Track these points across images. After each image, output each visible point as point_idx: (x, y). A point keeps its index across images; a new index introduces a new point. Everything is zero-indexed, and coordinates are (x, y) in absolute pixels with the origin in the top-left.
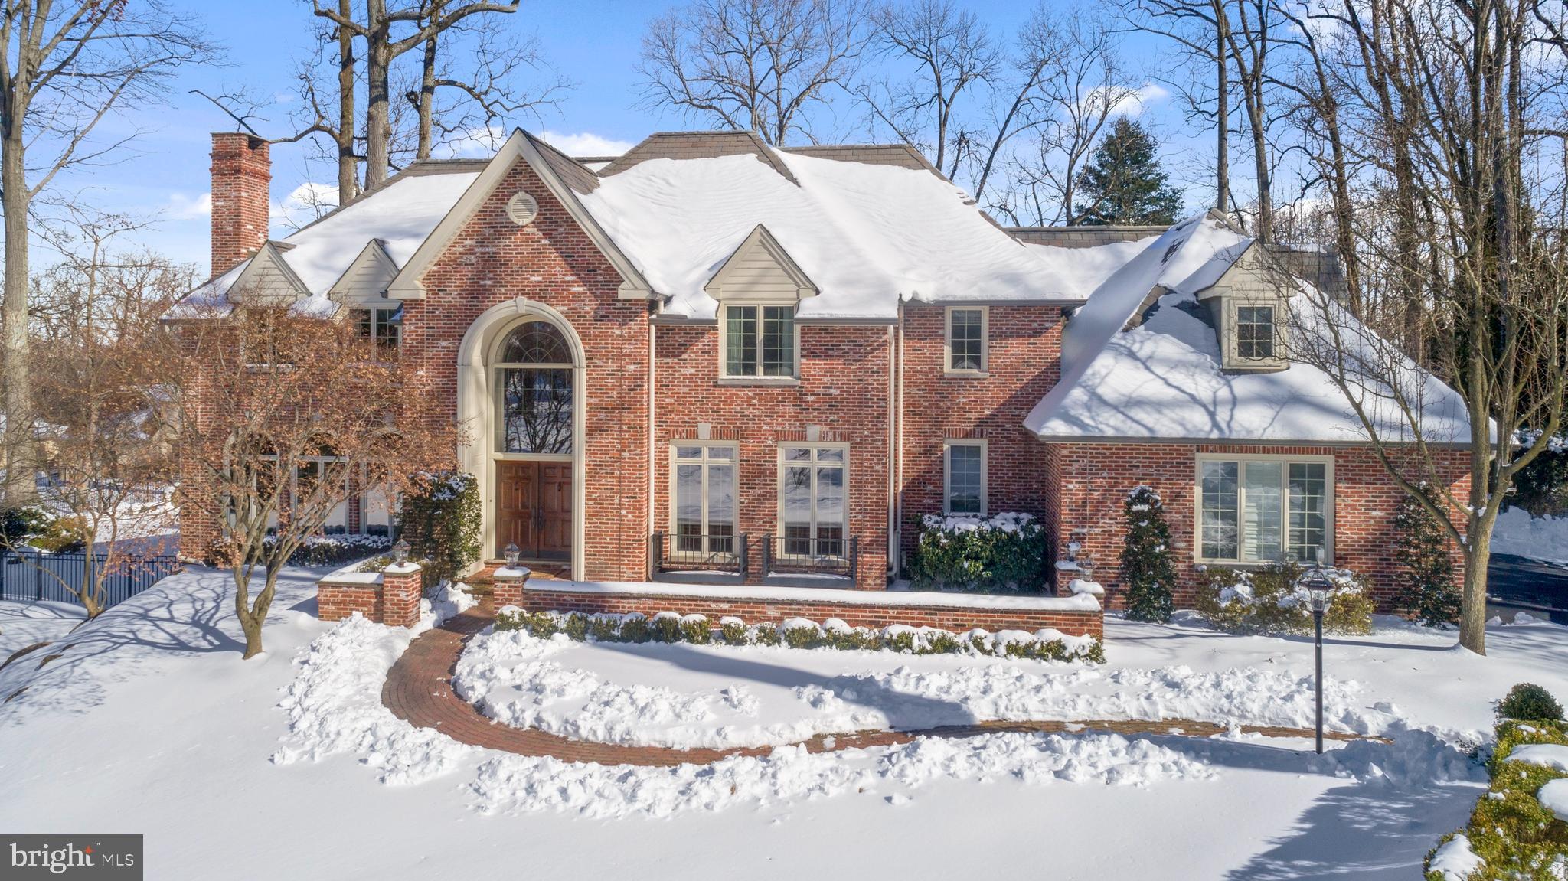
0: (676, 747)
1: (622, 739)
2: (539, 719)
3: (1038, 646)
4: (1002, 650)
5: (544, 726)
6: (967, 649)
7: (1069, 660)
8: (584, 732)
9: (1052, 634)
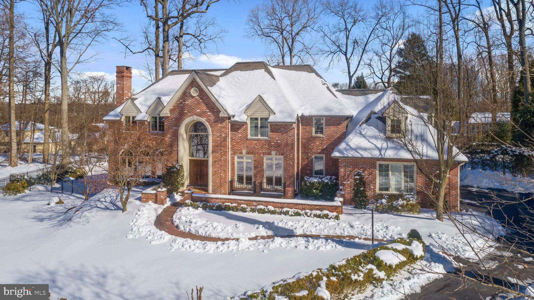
0: (221, 238)
1: (209, 235)
2: (190, 230)
3: (322, 215)
4: (312, 216)
5: (191, 231)
6: (303, 215)
7: (330, 219)
8: (200, 233)
9: (326, 212)
